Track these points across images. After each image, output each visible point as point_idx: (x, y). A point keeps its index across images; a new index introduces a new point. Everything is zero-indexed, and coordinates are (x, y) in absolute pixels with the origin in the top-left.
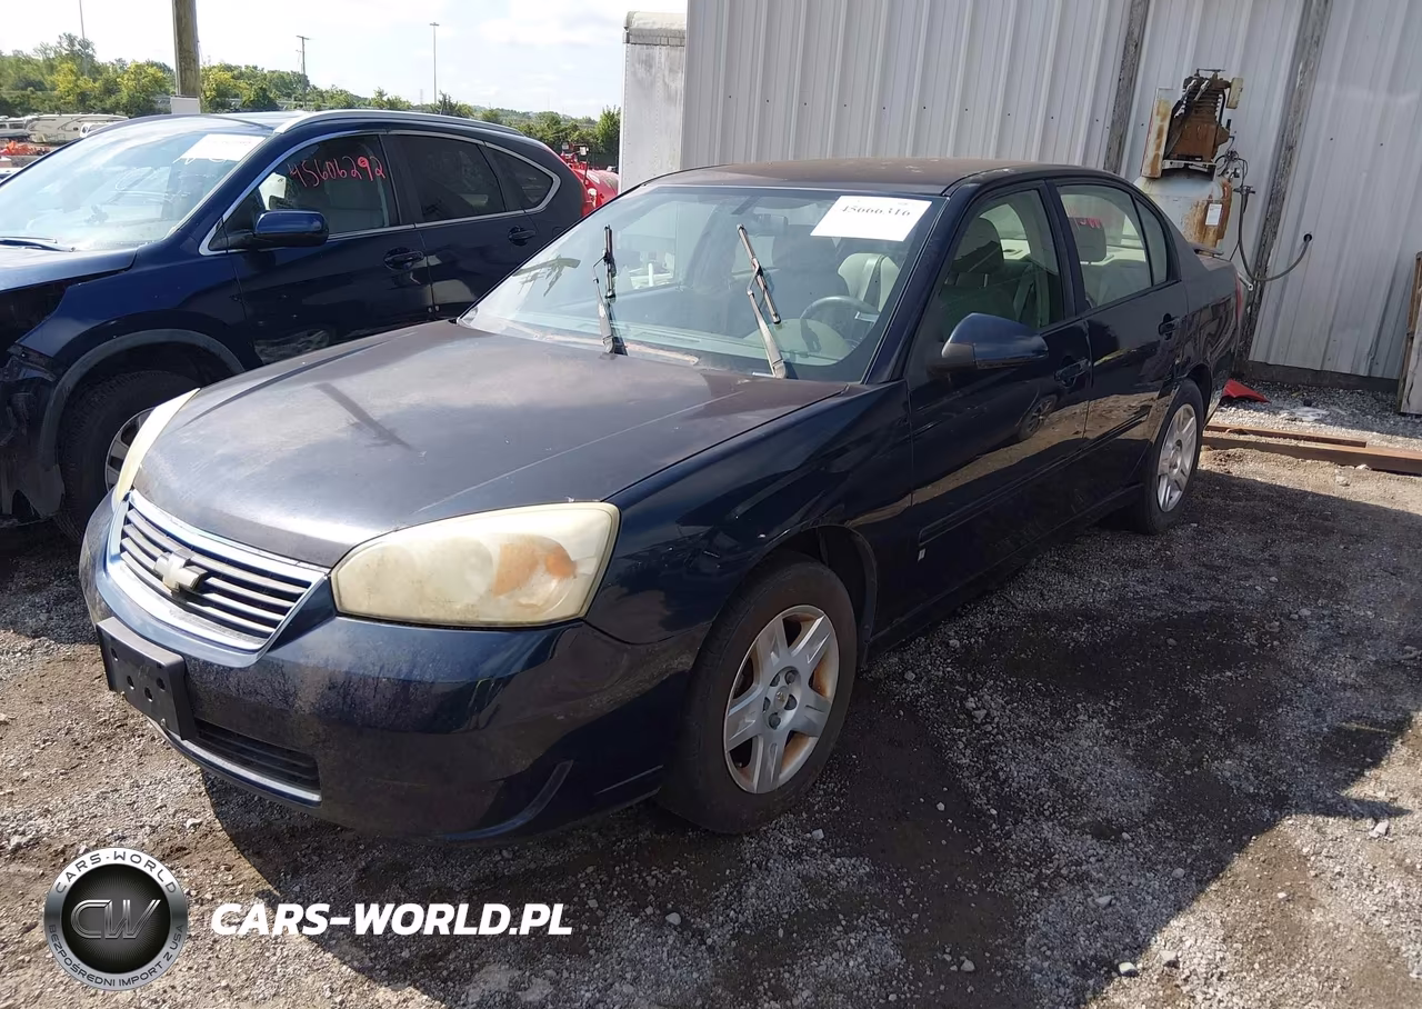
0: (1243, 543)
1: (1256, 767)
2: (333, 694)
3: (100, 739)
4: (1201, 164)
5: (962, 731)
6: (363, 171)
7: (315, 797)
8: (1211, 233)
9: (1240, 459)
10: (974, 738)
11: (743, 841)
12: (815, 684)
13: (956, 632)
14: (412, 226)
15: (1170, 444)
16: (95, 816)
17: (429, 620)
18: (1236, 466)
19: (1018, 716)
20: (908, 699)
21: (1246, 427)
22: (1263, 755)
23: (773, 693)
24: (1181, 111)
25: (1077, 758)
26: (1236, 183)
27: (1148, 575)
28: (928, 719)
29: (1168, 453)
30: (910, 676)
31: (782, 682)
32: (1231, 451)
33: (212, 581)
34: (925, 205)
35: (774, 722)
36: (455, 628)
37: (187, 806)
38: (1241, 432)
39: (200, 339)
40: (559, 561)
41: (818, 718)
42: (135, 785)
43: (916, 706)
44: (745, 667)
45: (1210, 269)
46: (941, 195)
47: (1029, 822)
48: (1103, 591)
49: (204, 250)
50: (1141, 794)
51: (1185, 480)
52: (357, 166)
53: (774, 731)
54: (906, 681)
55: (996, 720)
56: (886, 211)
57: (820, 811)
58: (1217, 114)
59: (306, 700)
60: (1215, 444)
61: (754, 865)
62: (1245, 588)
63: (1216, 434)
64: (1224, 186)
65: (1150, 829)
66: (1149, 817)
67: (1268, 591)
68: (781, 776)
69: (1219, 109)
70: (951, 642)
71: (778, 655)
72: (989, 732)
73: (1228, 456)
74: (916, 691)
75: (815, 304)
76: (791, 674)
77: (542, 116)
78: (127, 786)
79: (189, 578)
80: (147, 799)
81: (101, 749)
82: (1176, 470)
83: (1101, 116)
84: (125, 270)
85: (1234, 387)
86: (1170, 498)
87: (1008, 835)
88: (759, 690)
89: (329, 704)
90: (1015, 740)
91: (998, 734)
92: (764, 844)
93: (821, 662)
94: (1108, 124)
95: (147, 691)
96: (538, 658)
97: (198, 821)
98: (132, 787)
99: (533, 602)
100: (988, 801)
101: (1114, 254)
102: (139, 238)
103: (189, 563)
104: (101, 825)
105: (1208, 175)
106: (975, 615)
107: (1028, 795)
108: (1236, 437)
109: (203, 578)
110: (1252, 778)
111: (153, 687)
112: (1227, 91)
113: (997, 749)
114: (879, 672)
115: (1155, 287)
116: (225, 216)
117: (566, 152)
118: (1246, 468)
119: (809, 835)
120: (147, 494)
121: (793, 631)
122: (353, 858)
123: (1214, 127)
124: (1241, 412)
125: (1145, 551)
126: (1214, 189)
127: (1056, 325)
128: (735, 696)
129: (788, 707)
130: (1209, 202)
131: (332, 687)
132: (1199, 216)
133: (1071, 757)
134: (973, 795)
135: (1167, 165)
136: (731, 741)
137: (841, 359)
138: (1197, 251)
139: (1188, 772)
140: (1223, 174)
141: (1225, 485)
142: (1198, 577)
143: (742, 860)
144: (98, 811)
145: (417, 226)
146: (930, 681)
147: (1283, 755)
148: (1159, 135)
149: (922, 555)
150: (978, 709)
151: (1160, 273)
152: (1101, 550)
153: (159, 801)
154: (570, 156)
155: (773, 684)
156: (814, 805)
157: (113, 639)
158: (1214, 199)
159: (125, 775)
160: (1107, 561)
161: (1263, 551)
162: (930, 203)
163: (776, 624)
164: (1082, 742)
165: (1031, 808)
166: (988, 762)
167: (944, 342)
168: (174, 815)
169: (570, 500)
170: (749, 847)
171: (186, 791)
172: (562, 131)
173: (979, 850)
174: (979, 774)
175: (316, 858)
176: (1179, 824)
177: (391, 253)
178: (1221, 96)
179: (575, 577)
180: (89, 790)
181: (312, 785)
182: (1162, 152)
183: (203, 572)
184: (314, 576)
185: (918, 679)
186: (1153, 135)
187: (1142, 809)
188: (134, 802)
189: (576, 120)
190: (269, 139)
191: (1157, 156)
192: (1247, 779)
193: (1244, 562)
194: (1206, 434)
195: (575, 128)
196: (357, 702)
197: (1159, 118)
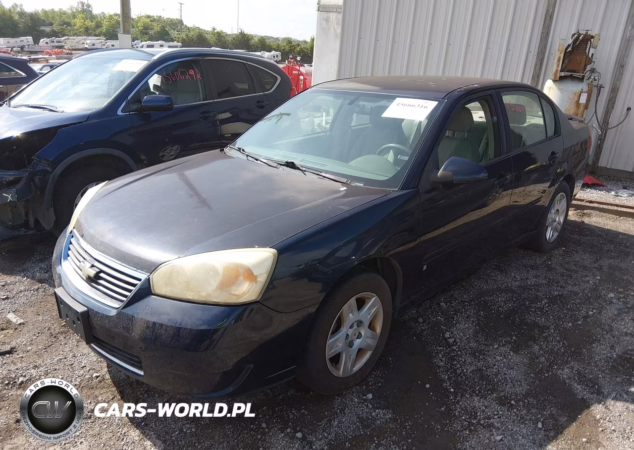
0: (586, 259)
1: (579, 373)
2: (148, 331)
3: (62, 333)
4: (579, 74)
5: (442, 348)
6: (191, 76)
7: (142, 373)
8: (582, 107)
9: (589, 215)
10: (447, 353)
11: (335, 399)
12: (371, 327)
13: (444, 299)
14: (212, 101)
15: (553, 211)
16: (56, 370)
17: (190, 299)
18: (587, 219)
19: (469, 342)
20: (418, 331)
21: (593, 199)
22: (583, 368)
23: (350, 332)
24: (570, 49)
25: (495, 365)
26: (595, 83)
27: (539, 274)
28: (427, 342)
29: (551, 215)
30: (421, 320)
31: (355, 326)
32: (585, 211)
33: (102, 275)
34: (435, 103)
35: (351, 345)
36: (202, 304)
37: (95, 367)
38: (591, 202)
39: (117, 153)
40: (249, 275)
41: (372, 342)
42: (74, 356)
43: (422, 335)
44: (337, 320)
45: (576, 129)
46: (443, 99)
47: (468, 396)
48: (516, 281)
49: (119, 113)
50: (523, 385)
51: (559, 227)
52: (189, 74)
53: (350, 349)
54: (419, 323)
55: (459, 344)
56: (417, 106)
57: (372, 386)
58: (587, 51)
59: (137, 331)
60: (577, 207)
61: (338, 411)
62: (584, 282)
63: (579, 203)
64: (589, 85)
65: (525, 402)
66: (525, 397)
67: (595, 283)
68: (354, 369)
69: (588, 49)
70: (441, 304)
71: (353, 315)
72: (455, 350)
73: (584, 213)
74: (422, 328)
75: (384, 147)
76: (360, 323)
77: (284, 39)
78: (71, 356)
79: (92, 272)
80: (78, 363)
81: (61, 338)
82: (555, 223)
83: (532, 49)
84: (85, 121)
85: (590, 179)
86: (553, 236)
87: (458, 403)
88: (344, 330)
89: (146, 335)
90: (466, 354)
91: (458, 351)
92: (344, 400)
93: (375, 317)
94: (536, 53)
95: (74, 322)
96: (239, 318)
97: (98, 375)
98: (72, 357)
99: (237, 293)
100: (450, 384)
101: (530, 120)
102: (92, 107)
103: (93, 266)
104: (57, 374)
105: (581, 79)
106: (454, 291)
107: (469, 382)
108: (588, 204)
109: (98, 273)
110: (577, 379)
111: (76, 320)
112: (592, 40)
113: (457, 358)
114: (406, 317)
115: (548, 139)
116: (129, 98)
117: (291, 59)
118: (592, 220)
119: (365, 397)
120: (79, 231)
121: (361, 304)
122: (162, 396)
123: (585, 57)
124: (593, 191)
125: (539, 261)
126: (584, 86)
127: (497, 159)
128: (332, 334)
129: (358, 338)
130: (581, 92)
131: (148, 328)
132: (576, 99)
133: (492, 364)
134: (443, 381)
135: (563, 74)
136: (329, 353)
137: (391, 176)
138: (571, 119)
139: (546, 375)
140: (588, 79)
141: (581, 228)
142: (562, 275)
143: (334, 408)
144: (57, 367)
145: (215, 101)
146: (429, 323)
147: (593, 368)
148: (559, 61)
149: (425, 267)
150: (450, 338)
151: (551, 132)
152: (518, 260)
153: (83, 364)
154: (292, 60)
155: (351, 327)
156: (369, 382)
157: (60, 297)
158: (584, 91)
159: (70, 351)
160: (520, 265)
161: (595, 263)
162: (437, 102)
163: (353, 301)
164: (497, 357)
165: (470, 389)
166: (453, 365)
167: (439, 170)
168: (89, 371)
169: (257, 247)
170: (338, 401)
171: (95, 360)
172: (293, 46)
173: (443, 409)
174: (447, 371)
175: (146, 396)
176: (539, 401)
177: (203, 113)
178: (589, 42)
179: (256, 283)
180: (54, 357)
181: (140, 368)
182: (560, 68)
183: (98, 270)
184: (143, 276)
185: (424, 322)
186: (556, 61)
187: (522, 392)
188: (73, 364)
189: (299, 41)
190: (150, 62)
191: (557, 70)
192: (574, 379)
193: (585, 268)
194: (574, 202)
195: (299, 45)
196: (158, 335)
197: (559, 52)
